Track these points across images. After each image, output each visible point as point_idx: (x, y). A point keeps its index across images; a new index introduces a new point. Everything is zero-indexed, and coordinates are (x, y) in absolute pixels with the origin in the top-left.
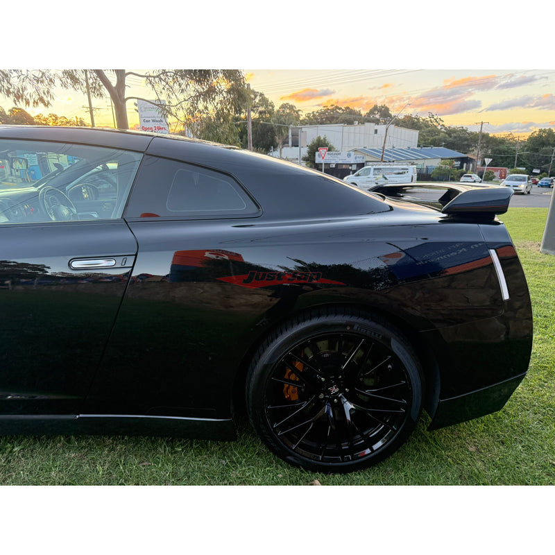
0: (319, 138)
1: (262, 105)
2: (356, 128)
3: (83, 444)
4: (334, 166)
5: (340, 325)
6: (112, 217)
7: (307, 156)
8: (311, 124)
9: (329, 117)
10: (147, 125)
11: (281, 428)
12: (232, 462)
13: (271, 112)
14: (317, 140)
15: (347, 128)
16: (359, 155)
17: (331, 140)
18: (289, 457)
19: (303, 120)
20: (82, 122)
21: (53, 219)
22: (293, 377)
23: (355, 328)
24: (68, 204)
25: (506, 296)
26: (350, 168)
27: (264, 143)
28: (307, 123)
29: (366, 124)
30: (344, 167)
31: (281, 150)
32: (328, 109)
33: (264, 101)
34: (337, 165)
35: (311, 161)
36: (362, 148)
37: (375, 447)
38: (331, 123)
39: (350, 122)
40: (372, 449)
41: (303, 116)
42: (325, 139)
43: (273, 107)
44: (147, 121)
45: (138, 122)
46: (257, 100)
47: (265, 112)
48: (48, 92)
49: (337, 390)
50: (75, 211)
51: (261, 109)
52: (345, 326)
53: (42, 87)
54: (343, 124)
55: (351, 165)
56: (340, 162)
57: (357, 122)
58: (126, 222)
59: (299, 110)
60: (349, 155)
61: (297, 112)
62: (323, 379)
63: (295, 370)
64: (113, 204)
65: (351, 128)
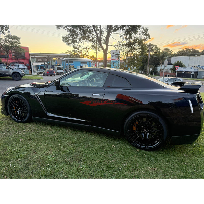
0: (178, 61)
1: (155, 50)
2: (196, 57)
3: (89, 133)
4: (184, 72)
5: (146, 113)
6: (101, 86)
7: (172, 68)
8: (176, 56)
9: (184, 53)
10: (113, 58)
11: (131, 136)
12: (119, 143)
13: (159, 52)
14: (177, 62)
15: (192, 58)
16: (195, 68)
17: (183, 62)
18: (132, 144)
19: (172, 55)
20: (93, 57)
21: (88, 86)
22: (135, 125)
23: (150, 115)
24: (91, 83)
25: (192, 112)
26: (191, 73)
27: (155, 63)
28: (174, 56)
29: (201, 56)
30: (188, 73)
31: (161, 66)
32: (184, 50)
33: (157, 48)
34: (185, 72)
35: (174, 70)
36: (198, 65)
37: (154, 146)
38: (185, 55)
39: (193, 55)
40: (153, 146)
41: (173, 53)
42: (181, 62)
43: (160, 50)
44: (113, 57)
45: (111, 57)
46: (154, 48)
47: (156, 52)
48: (88, 51)
49: (146, 130)
50: (92, 85)
51: (155, 51)
52: (148, 114)
53: (86, 50)
54: (190, 56)
55: (192, 72)
56: (187, 71)
57: (197, 55)
58: (103, 87)
59: (171, 51)
60: (191, 68)
61: (170, 51)
62: (143, 127)
63: (136, 124)
64: (102, 83)
65: (194, 57)
